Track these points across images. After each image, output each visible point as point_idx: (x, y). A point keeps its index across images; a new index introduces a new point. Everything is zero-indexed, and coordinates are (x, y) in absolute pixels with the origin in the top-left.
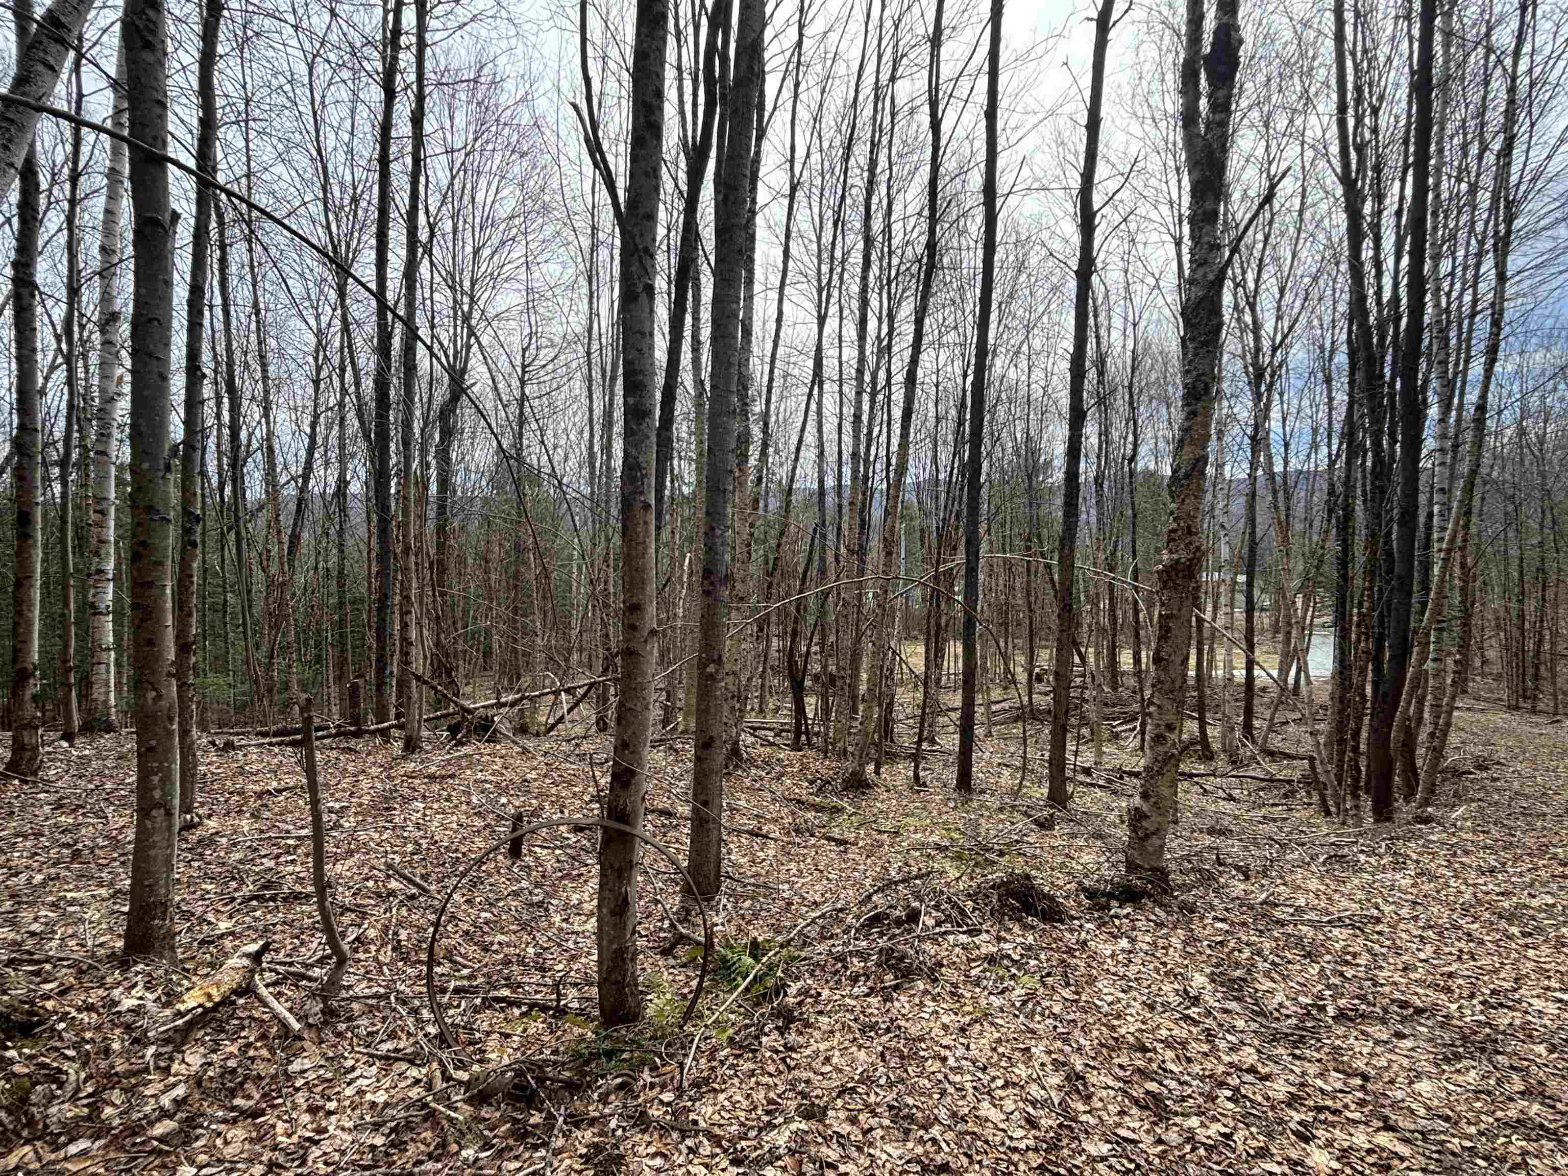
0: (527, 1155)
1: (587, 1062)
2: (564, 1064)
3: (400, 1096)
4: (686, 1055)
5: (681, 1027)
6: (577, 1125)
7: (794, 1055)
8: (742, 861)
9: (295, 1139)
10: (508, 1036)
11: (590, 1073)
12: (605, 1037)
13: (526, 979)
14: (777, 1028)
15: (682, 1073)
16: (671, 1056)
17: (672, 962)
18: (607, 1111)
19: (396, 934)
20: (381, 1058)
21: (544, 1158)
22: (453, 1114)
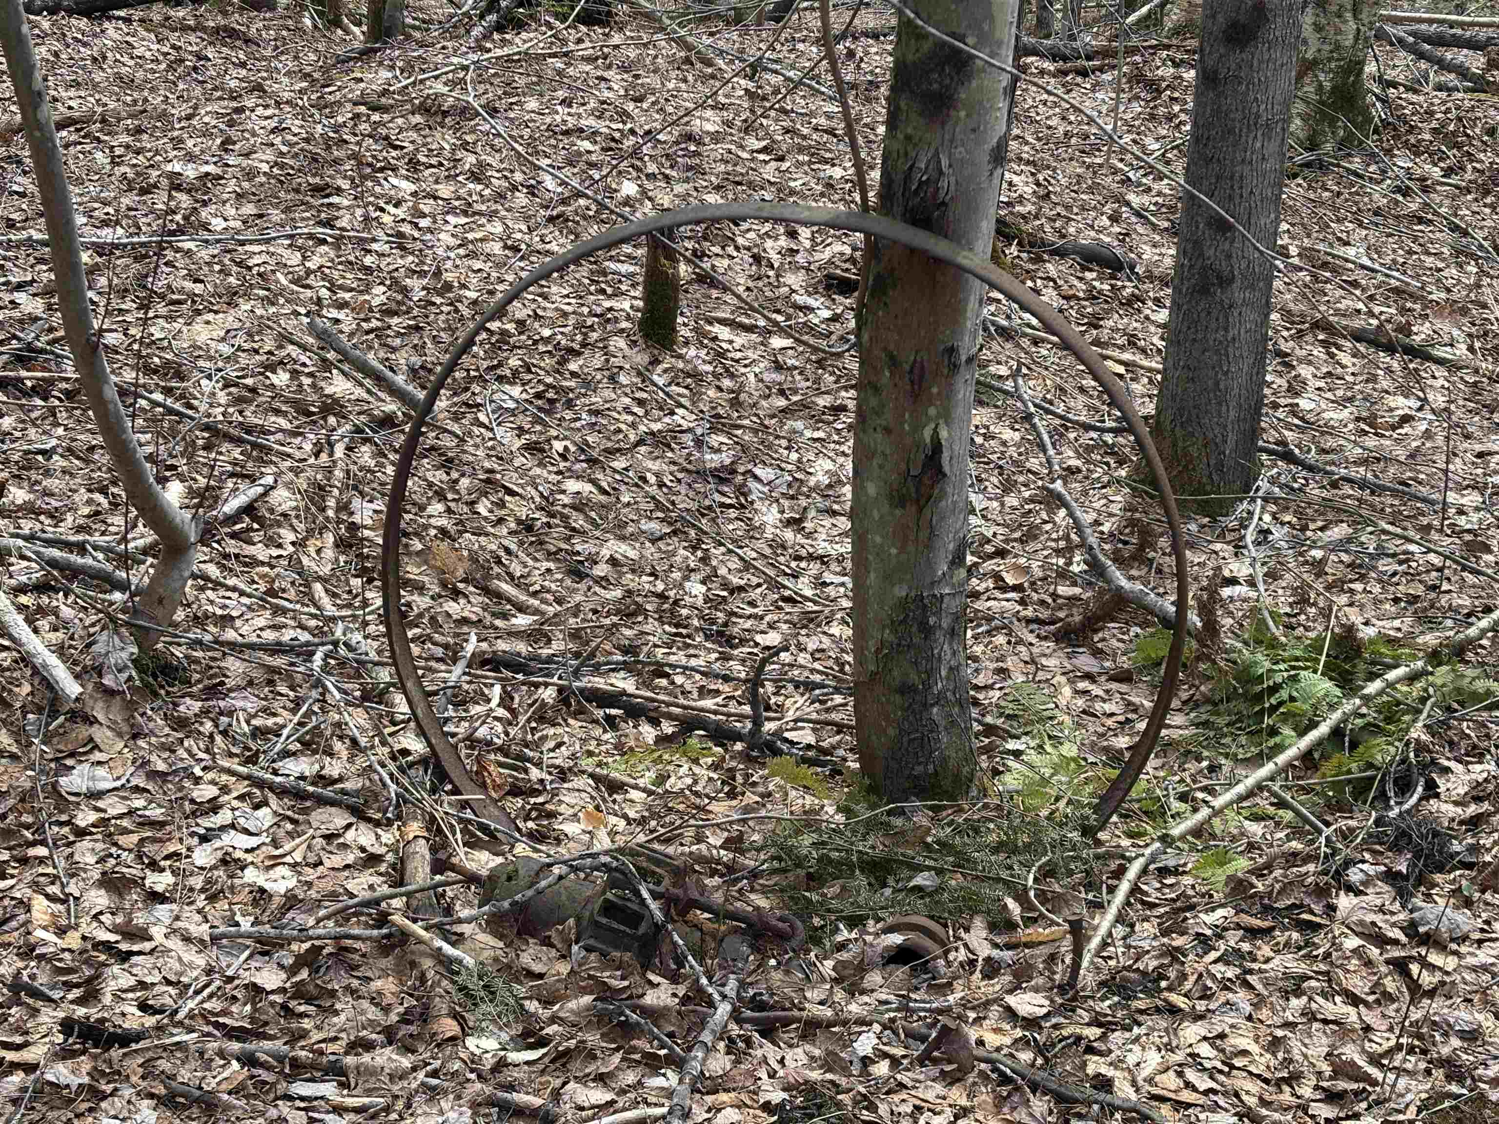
0: (630, 1077)
1: (814, 880)
2: (754, 875)
3: (327, 885)
4: (1098, 906)
5: (1087, 831)
6: (768, 1031)
7: (1435, 958)
8: (1335, 415)
9: (73, 940)
10: (615, 787)
11: (824, 908)
12: (871, 825)
13: (679, 658)
14: (1391, 876)
15: (1078, 952)
16: (1053, 901)
17: (1086, 662)
18: (854, 1008)
19: (344, 507)
20: (282, 792)
21: (669, 1093)
22: (448, 949)
